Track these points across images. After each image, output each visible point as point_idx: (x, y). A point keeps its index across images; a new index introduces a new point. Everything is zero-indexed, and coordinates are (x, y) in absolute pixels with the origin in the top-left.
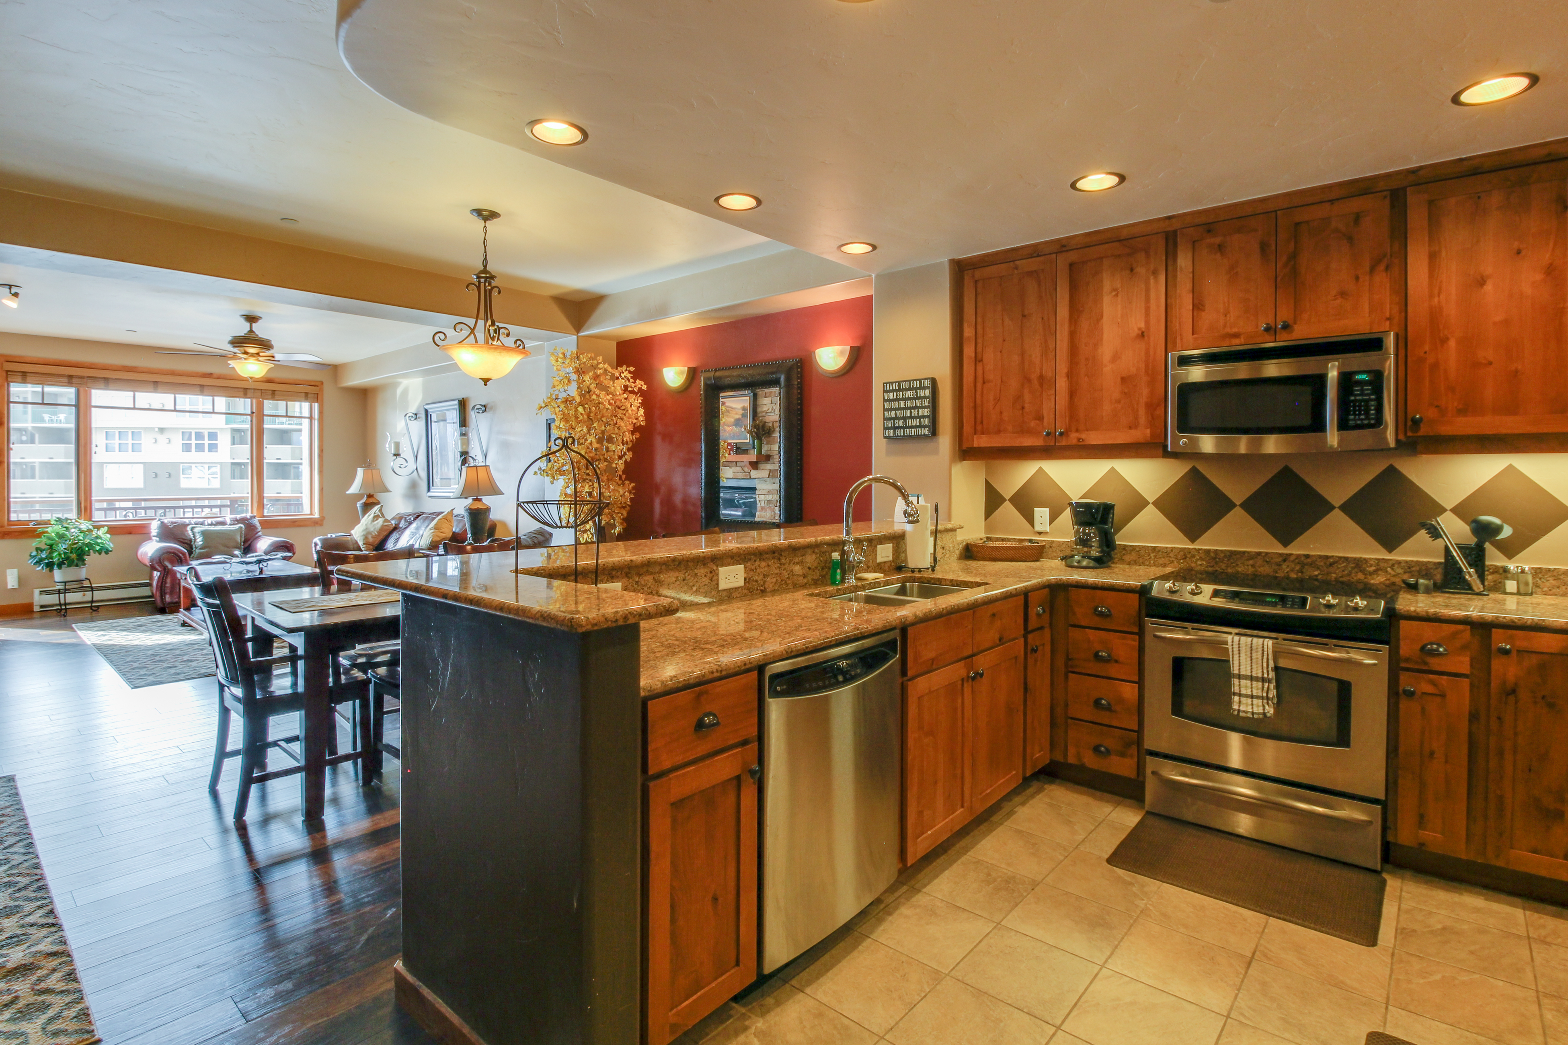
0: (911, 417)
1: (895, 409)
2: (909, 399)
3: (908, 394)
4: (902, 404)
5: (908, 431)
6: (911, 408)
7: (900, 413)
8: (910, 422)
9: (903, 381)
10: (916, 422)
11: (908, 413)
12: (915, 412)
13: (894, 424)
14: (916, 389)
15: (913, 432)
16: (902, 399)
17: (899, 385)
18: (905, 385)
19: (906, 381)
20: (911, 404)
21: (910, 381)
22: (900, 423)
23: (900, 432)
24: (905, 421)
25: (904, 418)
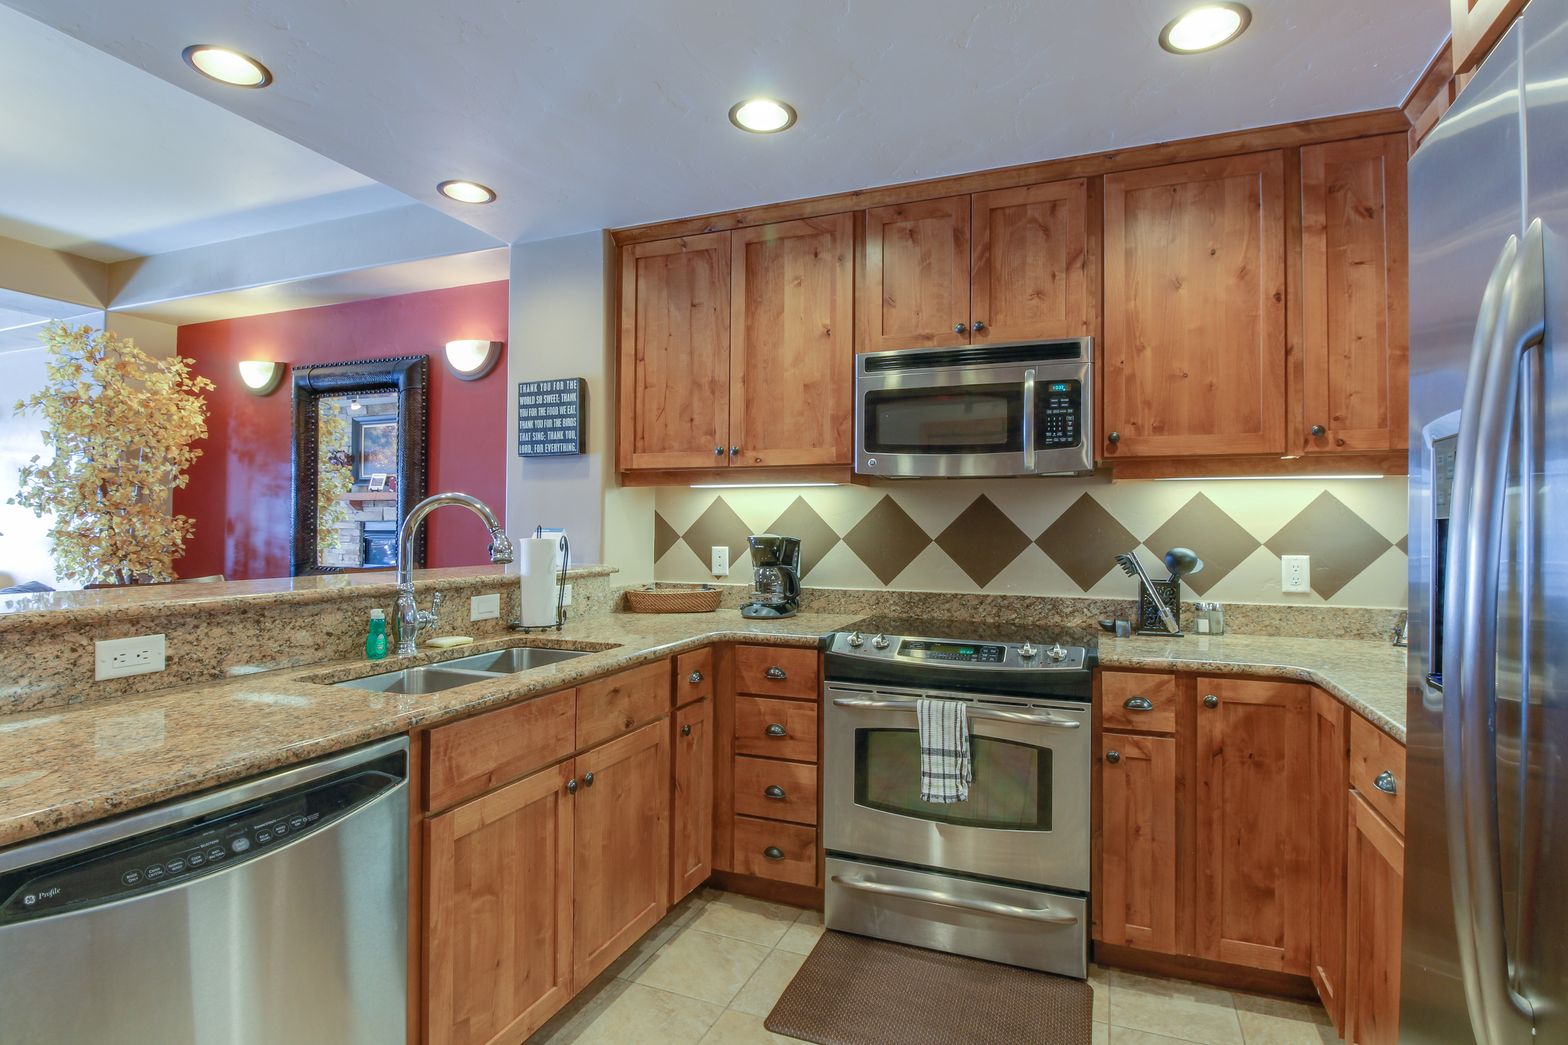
0: (554, 429)
1: (534, 418)
2: (552, 405)
3: (549, 399)
4: (542, 411)
5: (549, 447)
6: (553, 417)
7: (539, 424)
8: (552, 436)
9: (543, 382)
10: (559, 435)
11: (549, 423)
12: (558, 423)
13: (532, 437)
14: (560, 392)
15: (556, 447)
16: (543, 405)
17: (539, 387)
18: (546, 387)
19: (547, 382)
20: (554, 411)
21: (552, 382)
22: (540, 436)
23: (539, 448)
24: (546, 434)
25: (545, 430)
